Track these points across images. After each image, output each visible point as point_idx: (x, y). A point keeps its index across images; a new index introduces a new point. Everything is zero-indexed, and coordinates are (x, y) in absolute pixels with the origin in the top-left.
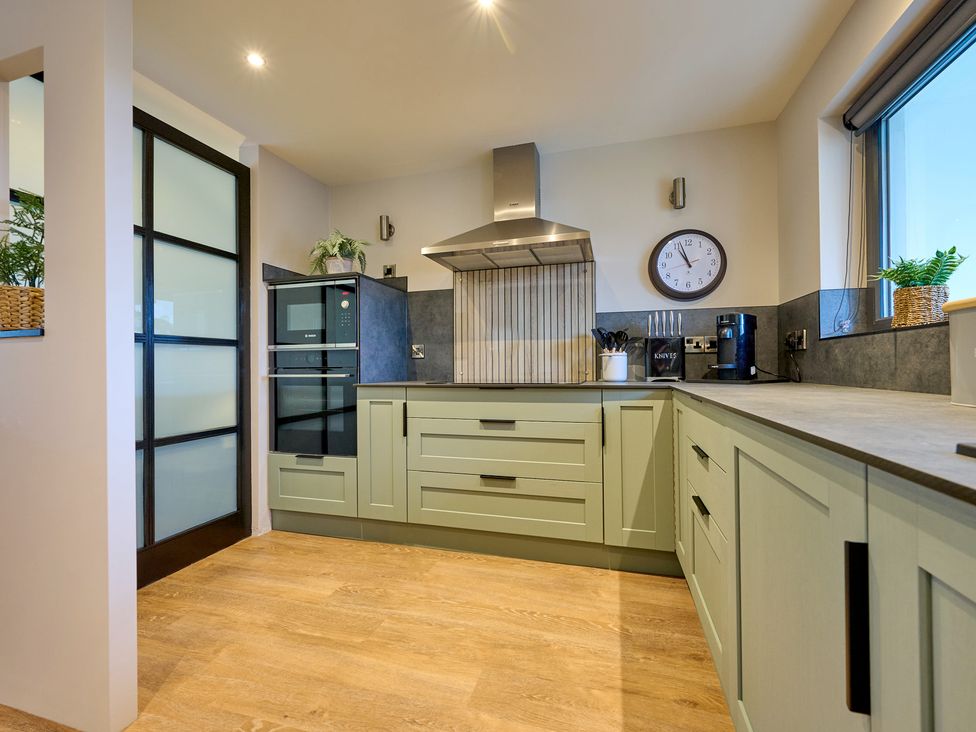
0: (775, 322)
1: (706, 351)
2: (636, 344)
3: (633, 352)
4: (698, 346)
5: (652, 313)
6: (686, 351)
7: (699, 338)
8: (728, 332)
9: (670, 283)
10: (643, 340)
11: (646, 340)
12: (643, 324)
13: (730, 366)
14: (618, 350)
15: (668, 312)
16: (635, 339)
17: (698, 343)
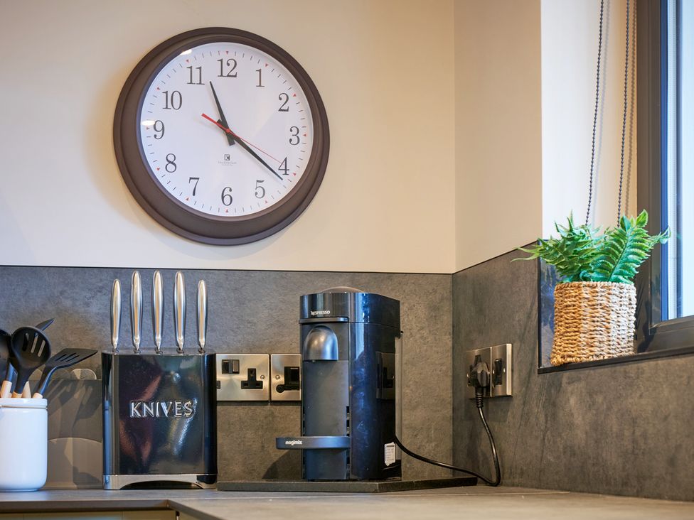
0: (447, 319)
1: (276, 396)
2: (77, 372)
3: (64, 399)
4: (252, 383)
5: (124, 274)
6: (221, 395)
7: (249, 360)
8: (326, 343)
9: (175, 185)
10: (98, 360)
11: (106, 359)
12: (96, 307)
13: (330, 441)
14: (17, 389)
15: (169, 274)
16: (72, 356)
17: (252, 372)
